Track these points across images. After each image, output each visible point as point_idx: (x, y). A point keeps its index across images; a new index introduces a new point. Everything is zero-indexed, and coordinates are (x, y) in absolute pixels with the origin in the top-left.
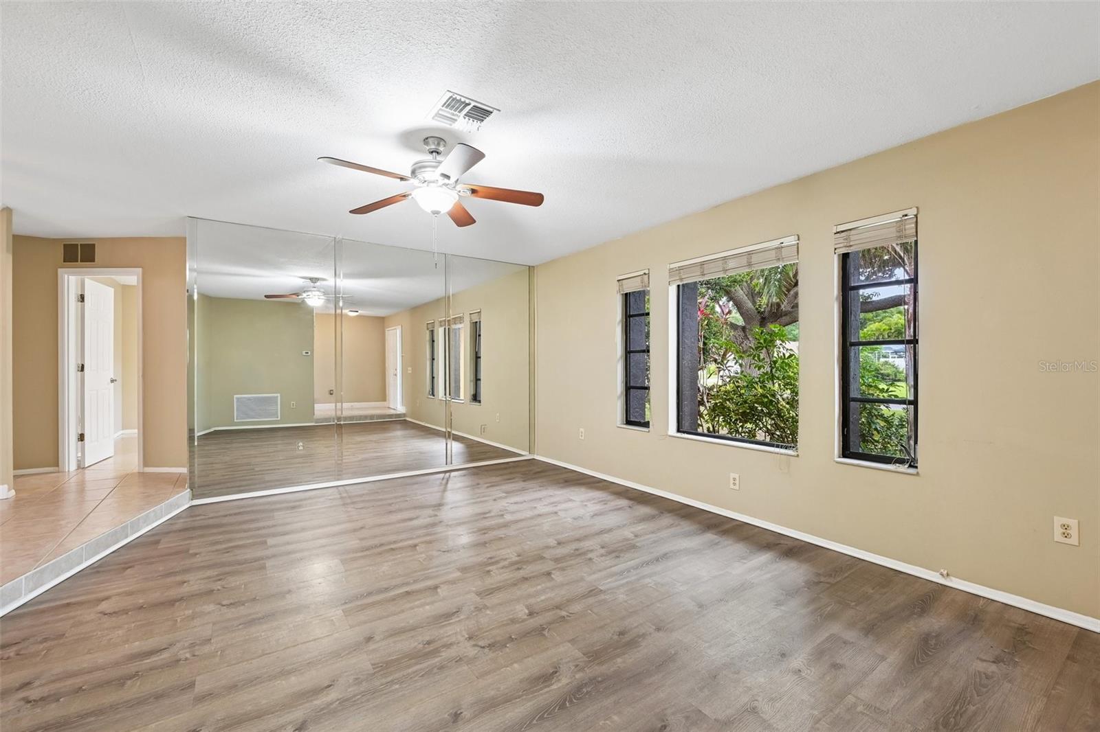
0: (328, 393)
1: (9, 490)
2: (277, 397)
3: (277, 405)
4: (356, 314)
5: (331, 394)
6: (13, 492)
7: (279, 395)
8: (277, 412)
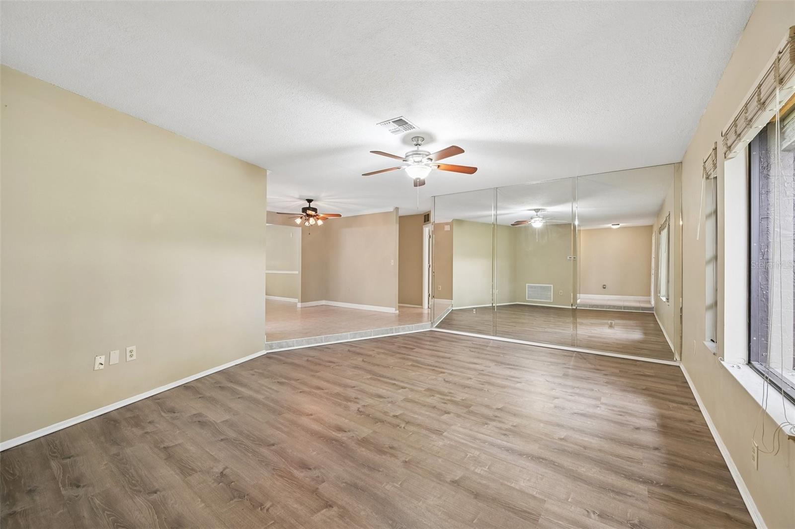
0: (601, 287)
1: (396, 310)
2: (551, 287)
3: (551, 292)
4: (618, 226)
5: (604, 288)
6: (398, 312)
7: (552, 286)
8: (551, 297)
